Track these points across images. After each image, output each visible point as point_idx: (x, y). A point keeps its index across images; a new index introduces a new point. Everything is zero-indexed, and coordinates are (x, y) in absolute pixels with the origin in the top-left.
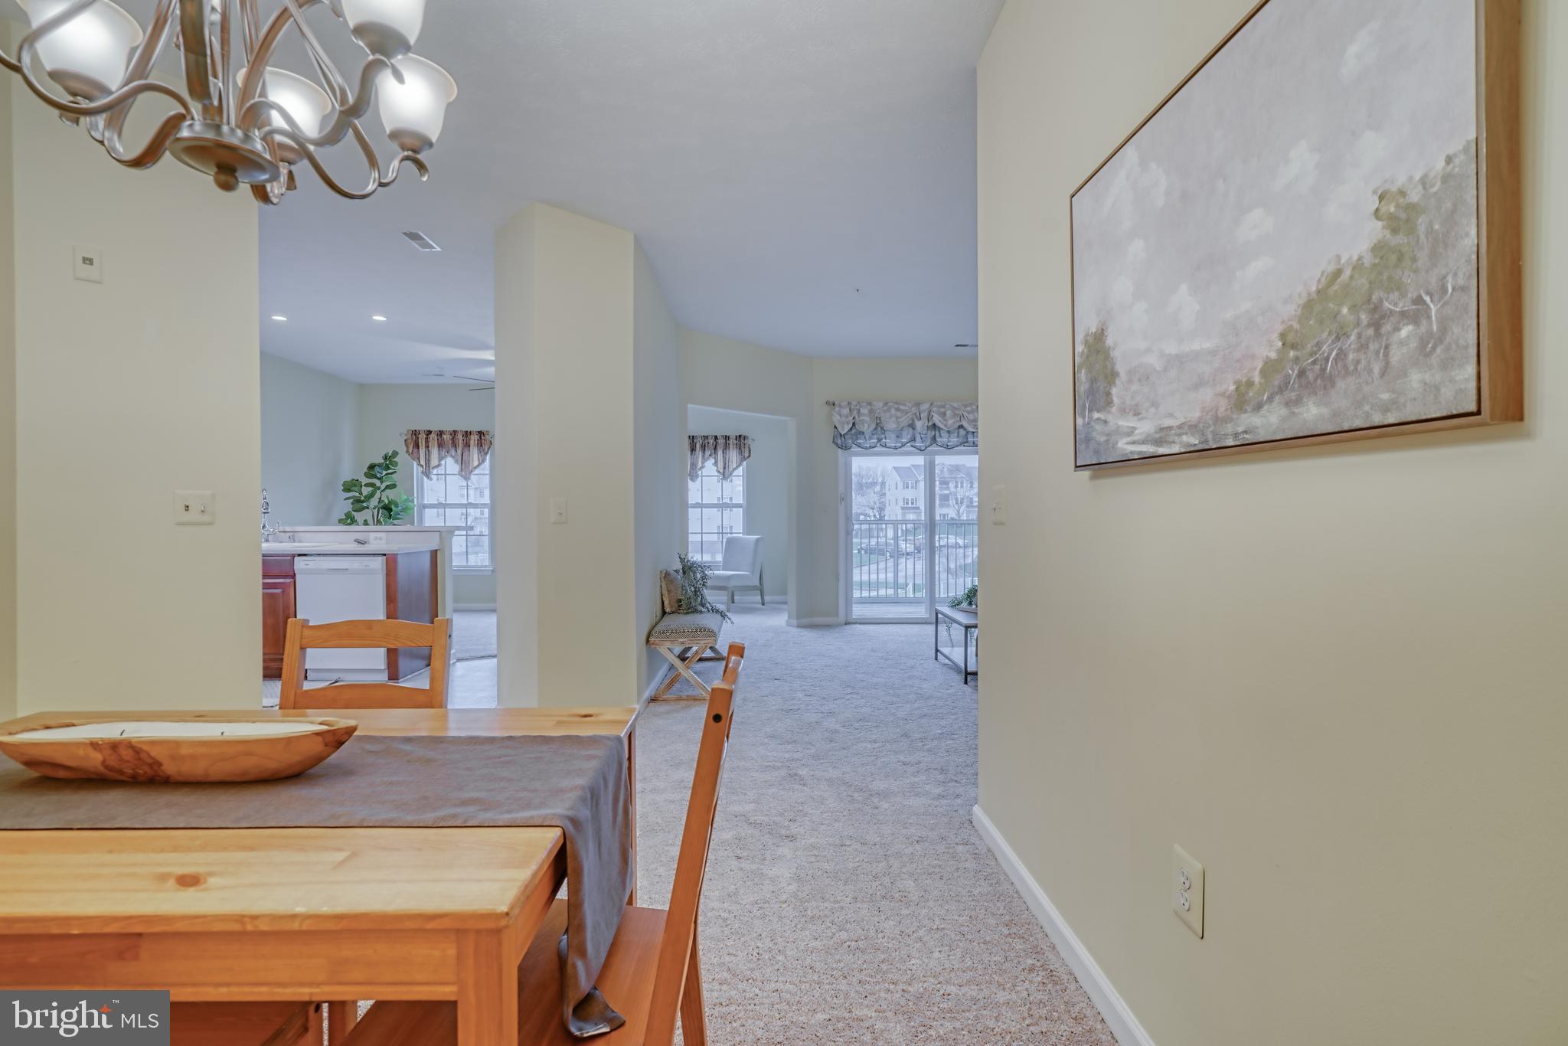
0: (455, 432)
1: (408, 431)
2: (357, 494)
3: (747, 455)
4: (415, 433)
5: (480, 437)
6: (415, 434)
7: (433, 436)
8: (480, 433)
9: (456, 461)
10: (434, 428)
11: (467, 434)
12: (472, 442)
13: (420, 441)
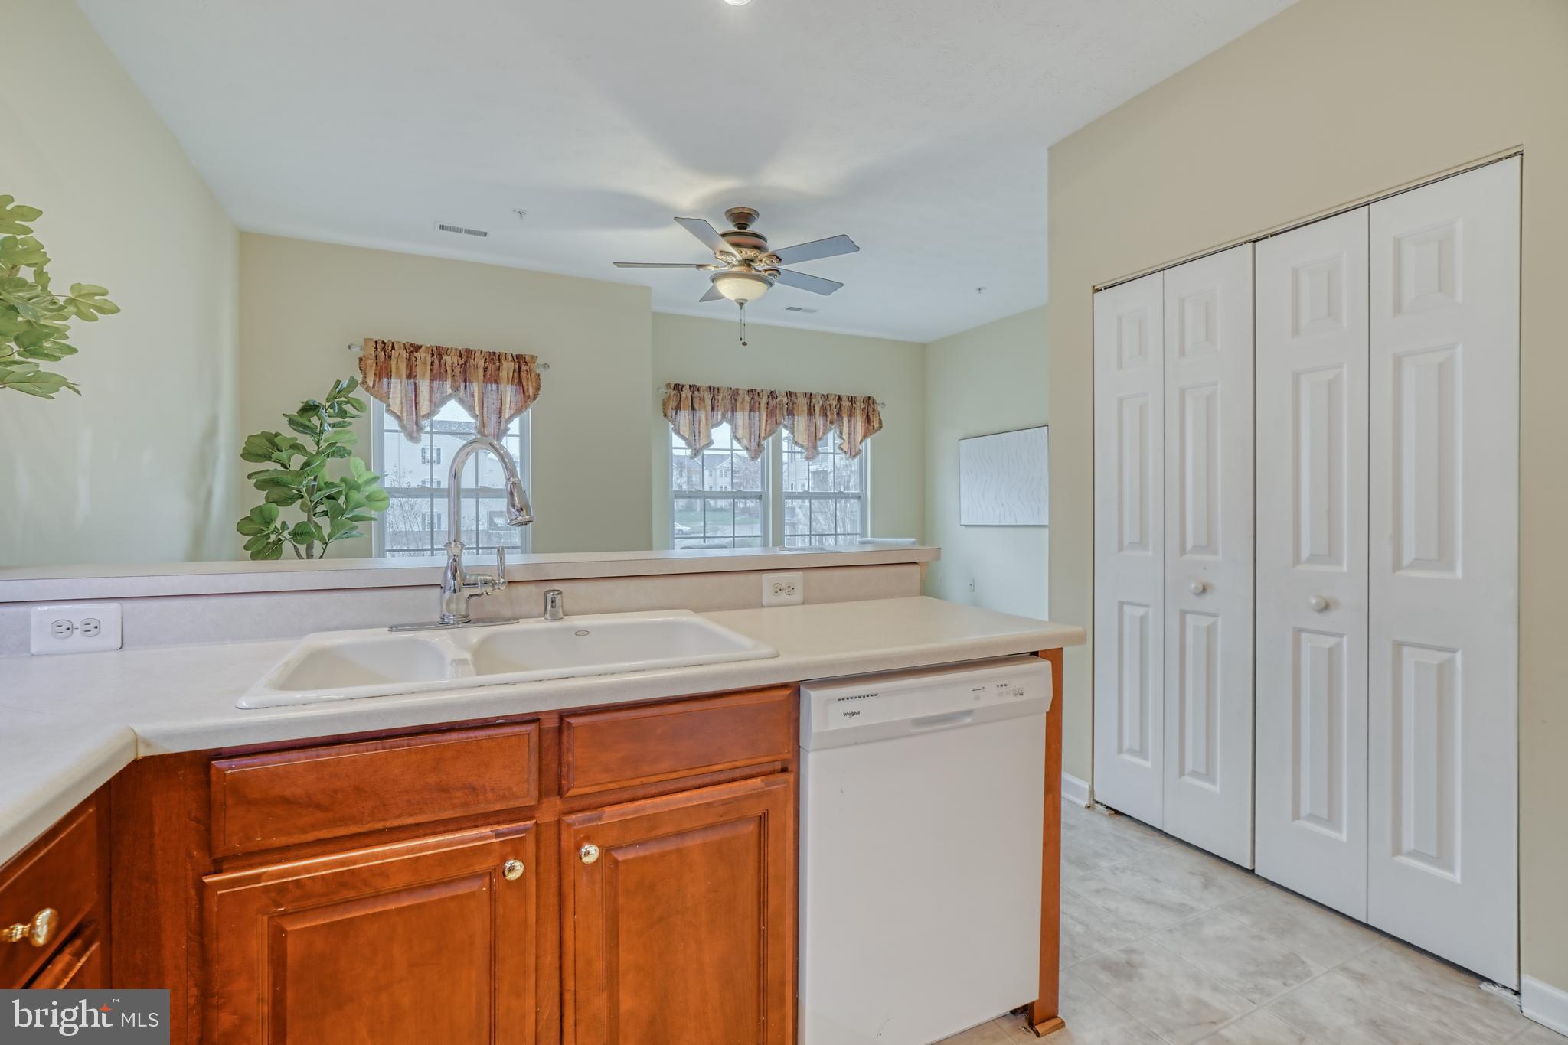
0: (469, 352)
1: (366, 341)
2: (278, 467)
3: (877, 426)
4: (383, 347)
5: (520, 367)
6: (384, 349)
7: (421, 355)
8: (519, 359)
9: (470, 408)
10: (427, 340)
11: (494, 358)
12: (504, 374)
13: (393, 363)
